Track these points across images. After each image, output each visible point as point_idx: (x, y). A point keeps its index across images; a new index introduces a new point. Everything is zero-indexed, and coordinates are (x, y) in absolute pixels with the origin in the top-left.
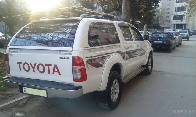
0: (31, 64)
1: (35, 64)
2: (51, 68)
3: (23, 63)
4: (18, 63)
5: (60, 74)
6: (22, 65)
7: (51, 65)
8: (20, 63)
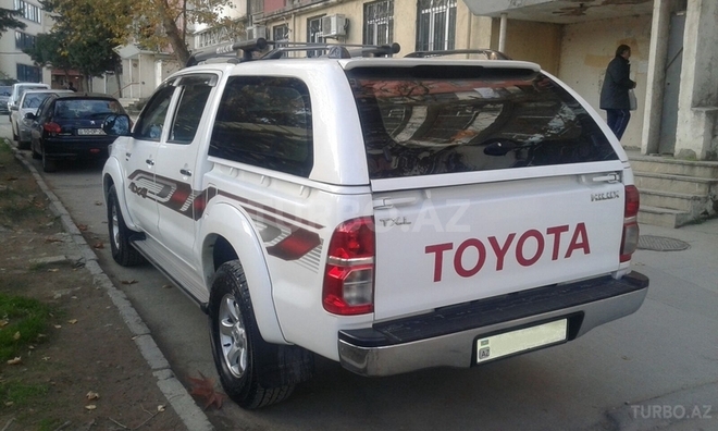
0: (493, 240)
1: (511, 237)
2: (566, 238)
3: (456, 248)
4: (429, 249)
5: (587, 251)
6: (448, 256)
7: (565, 228)
8: (438, 250)
